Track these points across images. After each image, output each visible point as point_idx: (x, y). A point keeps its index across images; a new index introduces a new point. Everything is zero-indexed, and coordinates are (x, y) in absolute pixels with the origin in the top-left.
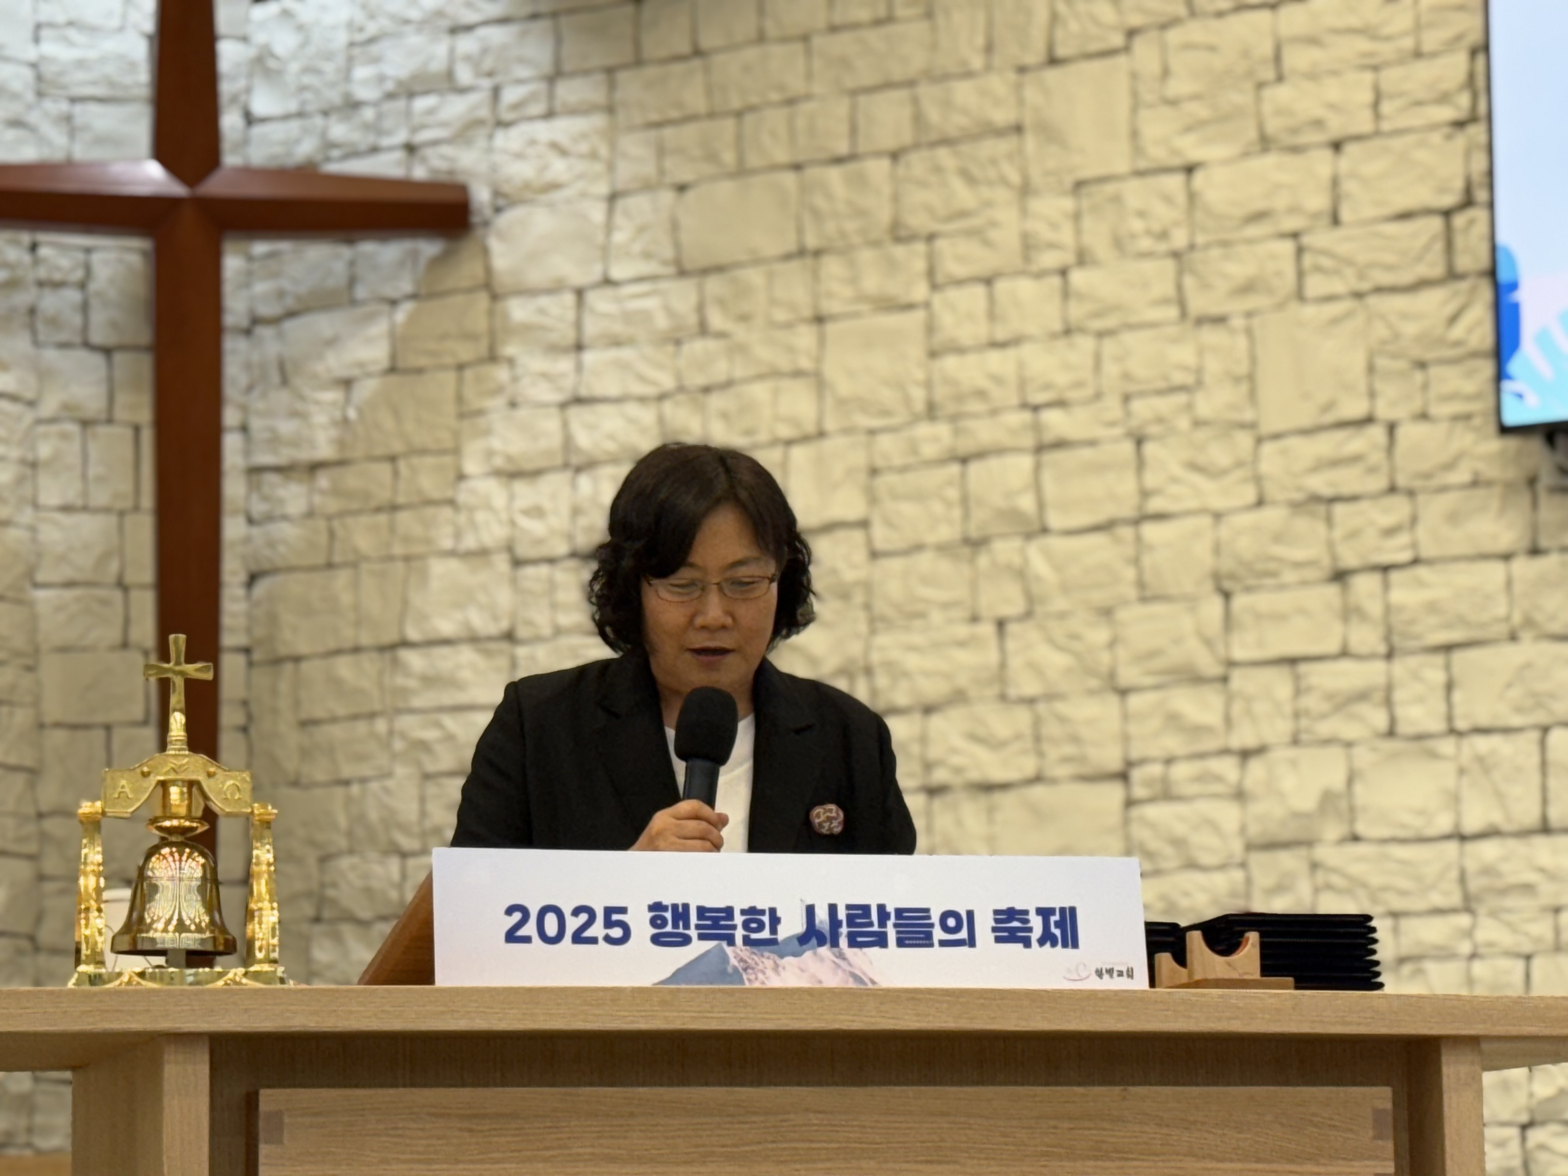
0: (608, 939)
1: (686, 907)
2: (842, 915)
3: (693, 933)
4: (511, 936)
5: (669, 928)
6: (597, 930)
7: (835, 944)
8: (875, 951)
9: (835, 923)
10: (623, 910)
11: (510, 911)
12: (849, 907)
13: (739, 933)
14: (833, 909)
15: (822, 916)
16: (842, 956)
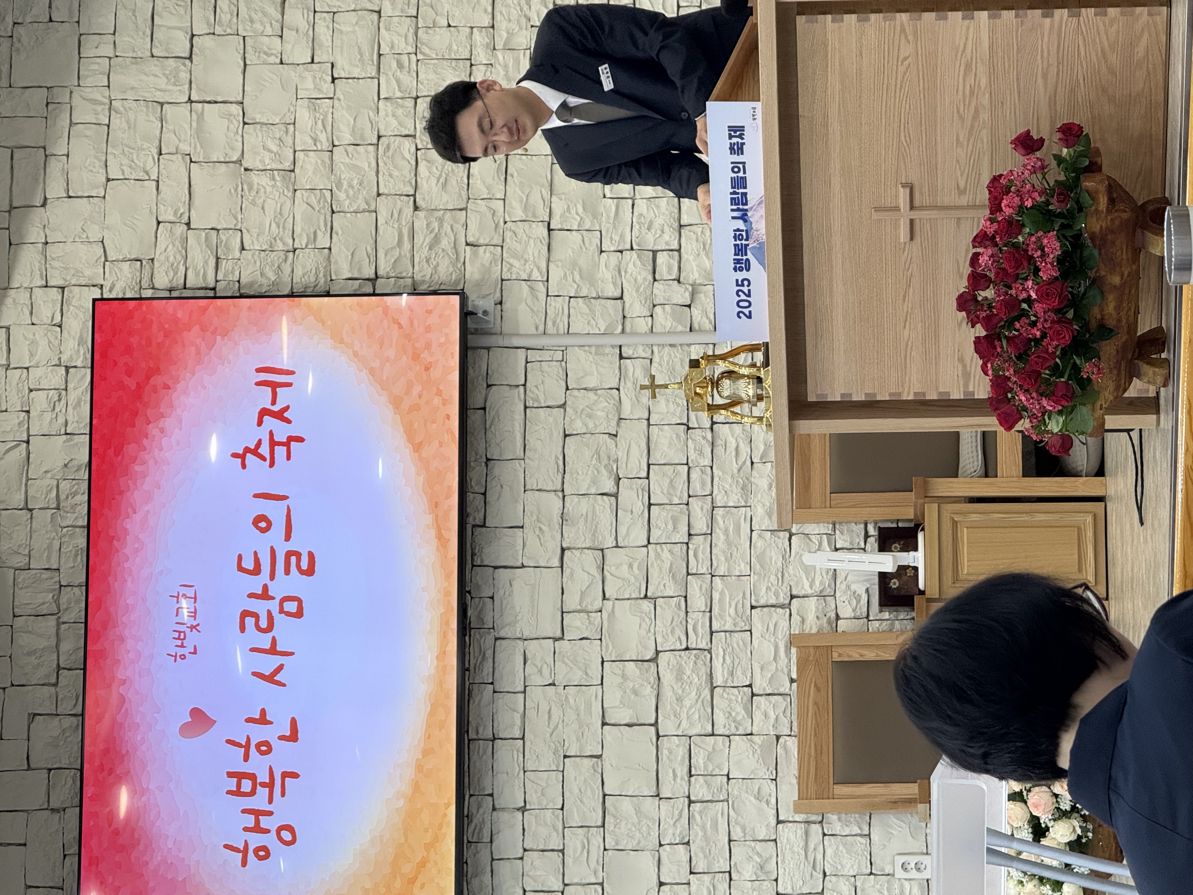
0: (749, 285)
1: (734, 260)
2: (735, 207)
3: (745, 258)
4: (749, 317)
5: (743, 266)
6: (746, 289)
7: (747, 210)
8: (749, 197)
9: (738, 210)
10: (737, 281)
11: (740, 317)
12: (732, 204)
13: (744, 242)
14: (732, 210)
15: (736, 214)
16: (751, 208)
